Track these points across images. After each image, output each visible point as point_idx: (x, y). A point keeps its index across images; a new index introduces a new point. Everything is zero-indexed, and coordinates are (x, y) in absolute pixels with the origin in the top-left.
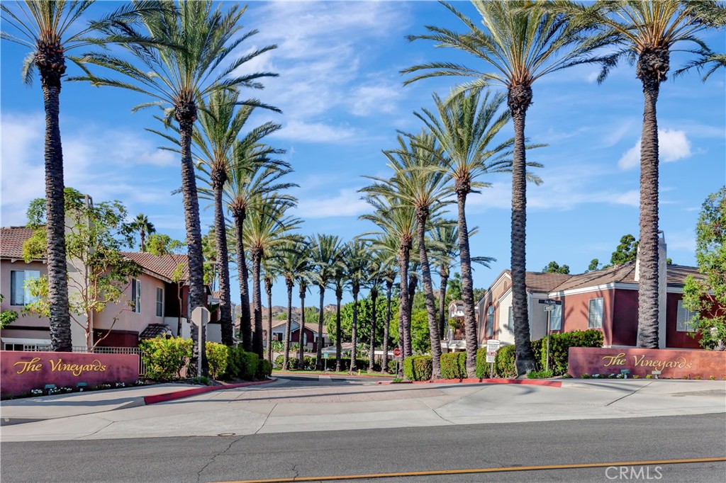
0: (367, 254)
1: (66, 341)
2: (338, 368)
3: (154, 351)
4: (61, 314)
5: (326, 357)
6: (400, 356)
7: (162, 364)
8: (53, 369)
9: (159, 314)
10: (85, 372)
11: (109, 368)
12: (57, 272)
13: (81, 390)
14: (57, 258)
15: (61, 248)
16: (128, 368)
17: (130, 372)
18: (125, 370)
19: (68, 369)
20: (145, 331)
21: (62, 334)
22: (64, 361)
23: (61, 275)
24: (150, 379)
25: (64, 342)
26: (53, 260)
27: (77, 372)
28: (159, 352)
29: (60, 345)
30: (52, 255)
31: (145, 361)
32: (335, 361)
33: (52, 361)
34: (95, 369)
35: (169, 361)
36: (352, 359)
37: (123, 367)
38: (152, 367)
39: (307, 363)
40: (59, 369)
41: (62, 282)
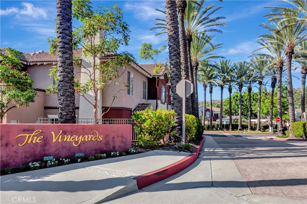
0: (247, 67)
1: (69, 113)
2: (230, 129)
3: (144, 121)
4: (66, 90)
5: (225, 123)
6: (280, 122)
7: (150, 133)
8: (54, 141)
9: (144, 98)
10: (84, 142)
11: (106, 138)
12: (64, 53)
13: (79, 160)
14: (64, 40)
15: (67, 32)
16: (122, 137)
17: (124, 140)
18: (120, 139)
19: (68, 140)
20: (136, 108)
21: (67, 108)
22: (64, 133)
23: (67, 56)
24: (141, 146)
25: (68, 114)
26: (61, 42)
27: (76, 142)
28: (148, 122)
29: (64, 117)
30: (60, 38)
31: (137, 130)
32: (229, 125)
33: (53, 133)
34: (93, 139)
35: (157, 130)
36: (239, 123)
37: (118, 136)
38: (143, 136)
39: (214, 127)
40: (60, 141)
41: (68, 62)
